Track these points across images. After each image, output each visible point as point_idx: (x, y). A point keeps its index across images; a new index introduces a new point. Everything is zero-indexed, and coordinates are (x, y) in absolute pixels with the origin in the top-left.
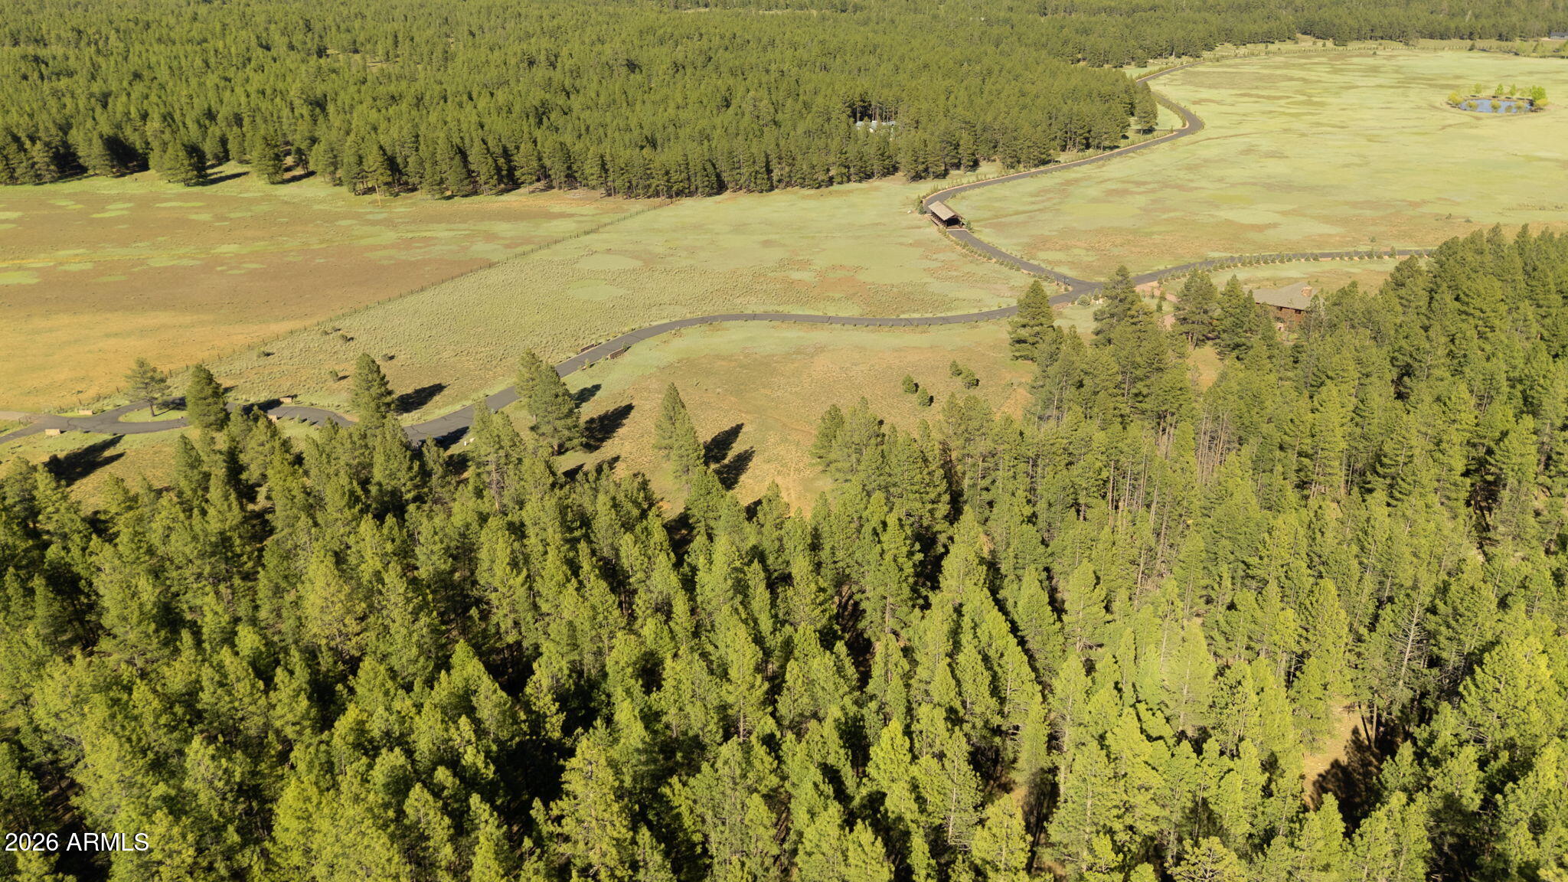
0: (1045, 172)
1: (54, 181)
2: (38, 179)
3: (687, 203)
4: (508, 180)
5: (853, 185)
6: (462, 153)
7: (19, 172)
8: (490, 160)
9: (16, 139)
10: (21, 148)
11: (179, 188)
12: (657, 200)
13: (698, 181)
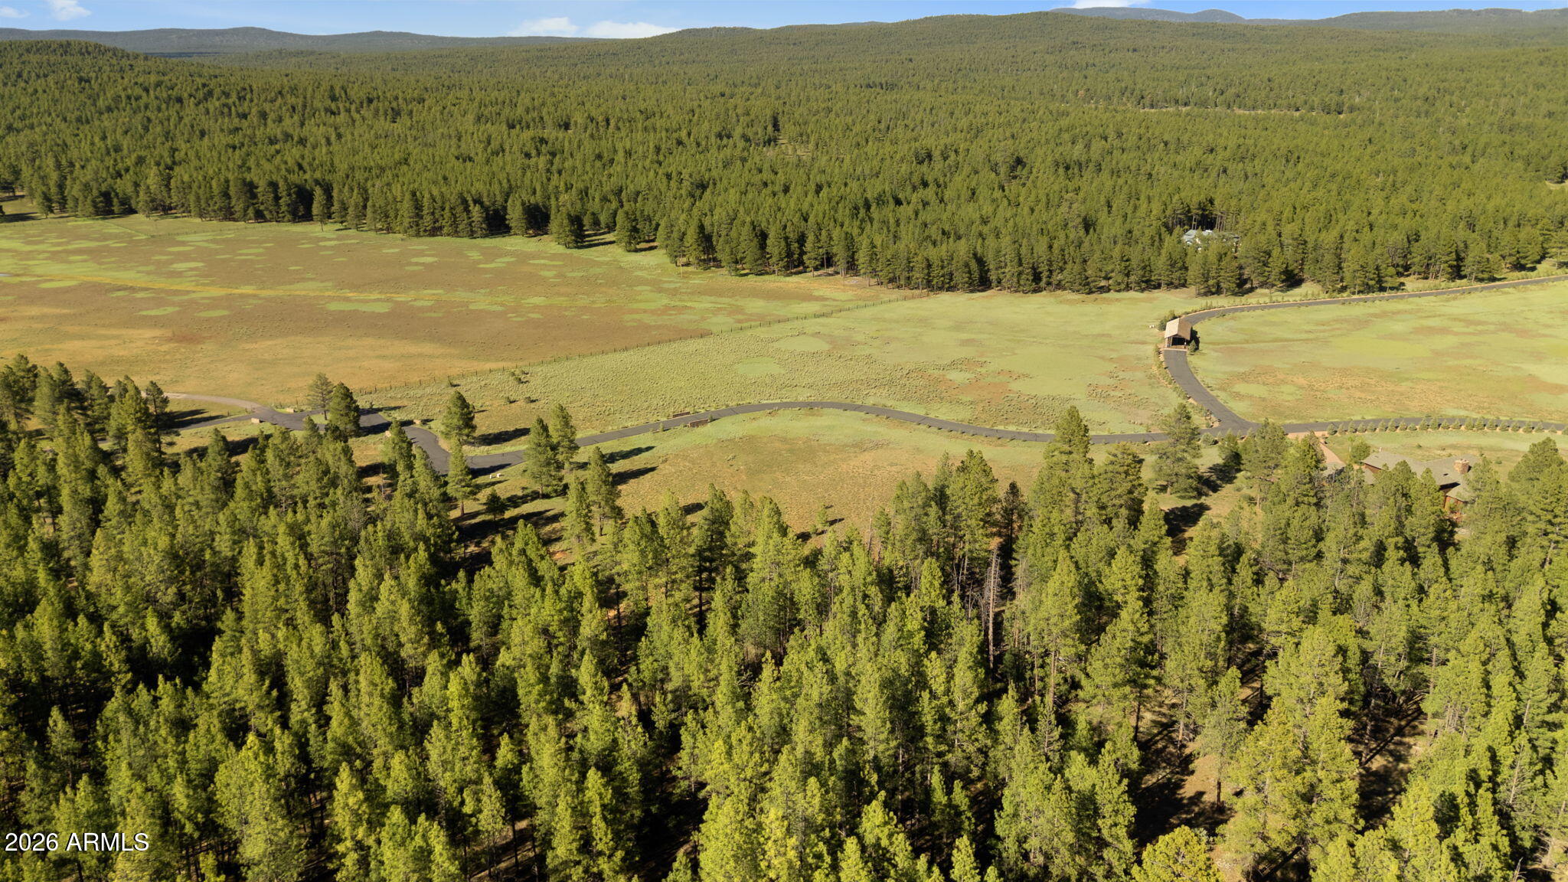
0: (1360, 300)
1: (485, 236)
2: (472, 235)
3: (945, 297)
4: (794, 263)
5: (1132, 294)
6: (763, 236)
7: (461, 227)
8: (783, 244)
9: (464, 202)
10: (467, 210)
11: (561, 249)
12: (917, 292)
13: (960, 277)
